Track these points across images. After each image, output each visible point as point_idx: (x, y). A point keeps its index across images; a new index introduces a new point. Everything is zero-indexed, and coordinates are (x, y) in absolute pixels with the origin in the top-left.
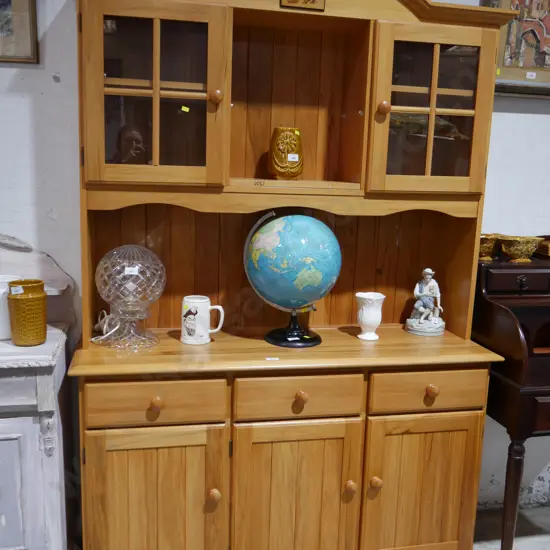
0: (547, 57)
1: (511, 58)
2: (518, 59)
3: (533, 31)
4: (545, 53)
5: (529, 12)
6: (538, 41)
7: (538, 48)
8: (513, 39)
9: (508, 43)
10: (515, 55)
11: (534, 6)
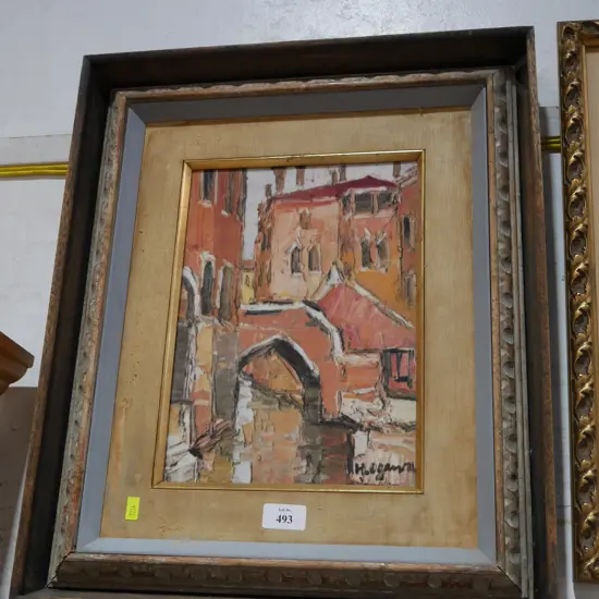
0: (360, 439)
1: (195, 451)
2: (226, 454)
3: (283, 348)
4: (348, 425)
5: (262, 281)
6: (312, 382)
7: (311, 406)
8: (199, 379)
9: (178, 395)
10: (213, 441)
11: (279, 261)
